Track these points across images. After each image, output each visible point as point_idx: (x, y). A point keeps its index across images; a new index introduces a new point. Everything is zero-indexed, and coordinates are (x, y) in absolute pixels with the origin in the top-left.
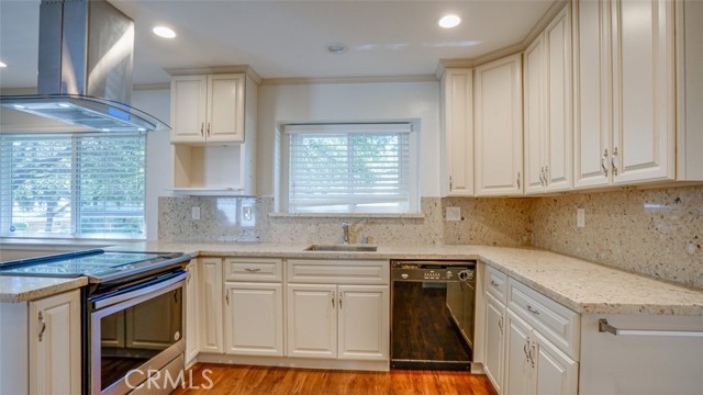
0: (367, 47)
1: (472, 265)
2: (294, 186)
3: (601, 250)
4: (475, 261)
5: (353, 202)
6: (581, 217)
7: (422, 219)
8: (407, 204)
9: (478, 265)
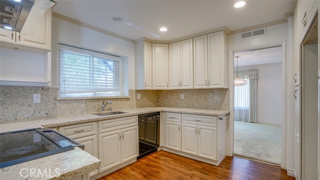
0: (130, 24)
1: (158, 113)
2: (64, 81)
3: (190, 105)
4: (159, 112)
5: (95, 91)
6: (182, 96)
7: (129, 98)
8: (119, 92)
9: (161, 113)
